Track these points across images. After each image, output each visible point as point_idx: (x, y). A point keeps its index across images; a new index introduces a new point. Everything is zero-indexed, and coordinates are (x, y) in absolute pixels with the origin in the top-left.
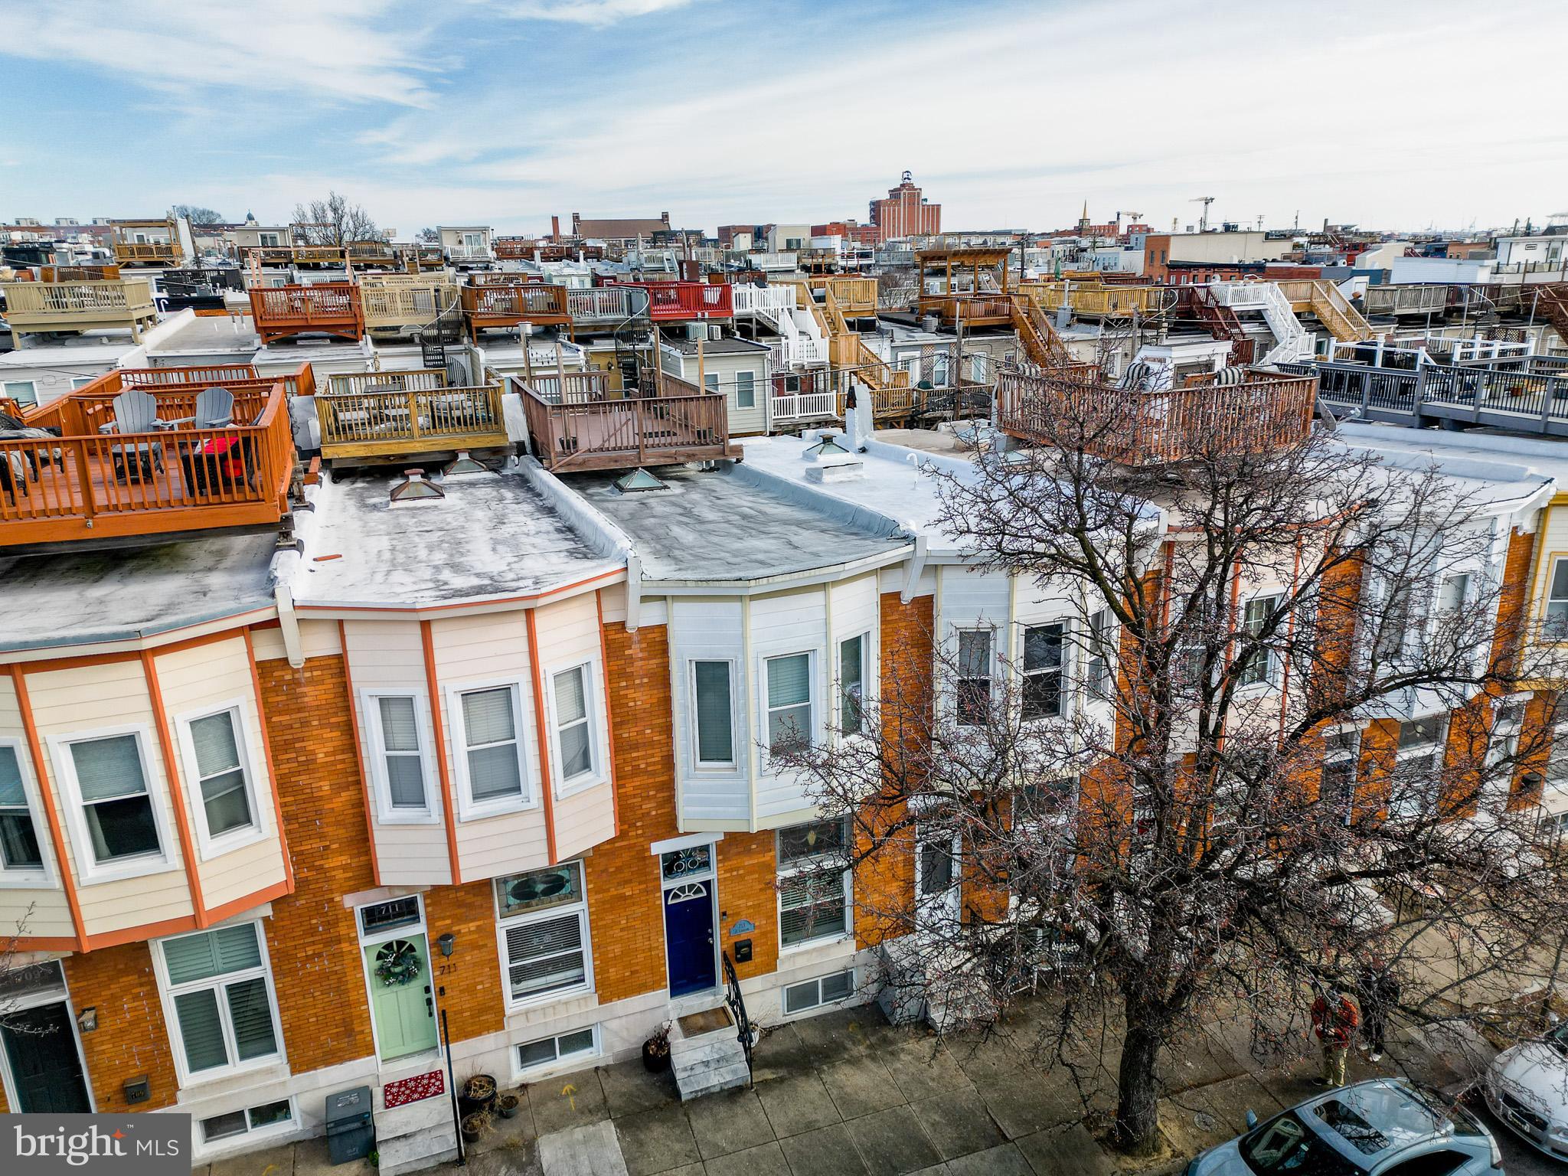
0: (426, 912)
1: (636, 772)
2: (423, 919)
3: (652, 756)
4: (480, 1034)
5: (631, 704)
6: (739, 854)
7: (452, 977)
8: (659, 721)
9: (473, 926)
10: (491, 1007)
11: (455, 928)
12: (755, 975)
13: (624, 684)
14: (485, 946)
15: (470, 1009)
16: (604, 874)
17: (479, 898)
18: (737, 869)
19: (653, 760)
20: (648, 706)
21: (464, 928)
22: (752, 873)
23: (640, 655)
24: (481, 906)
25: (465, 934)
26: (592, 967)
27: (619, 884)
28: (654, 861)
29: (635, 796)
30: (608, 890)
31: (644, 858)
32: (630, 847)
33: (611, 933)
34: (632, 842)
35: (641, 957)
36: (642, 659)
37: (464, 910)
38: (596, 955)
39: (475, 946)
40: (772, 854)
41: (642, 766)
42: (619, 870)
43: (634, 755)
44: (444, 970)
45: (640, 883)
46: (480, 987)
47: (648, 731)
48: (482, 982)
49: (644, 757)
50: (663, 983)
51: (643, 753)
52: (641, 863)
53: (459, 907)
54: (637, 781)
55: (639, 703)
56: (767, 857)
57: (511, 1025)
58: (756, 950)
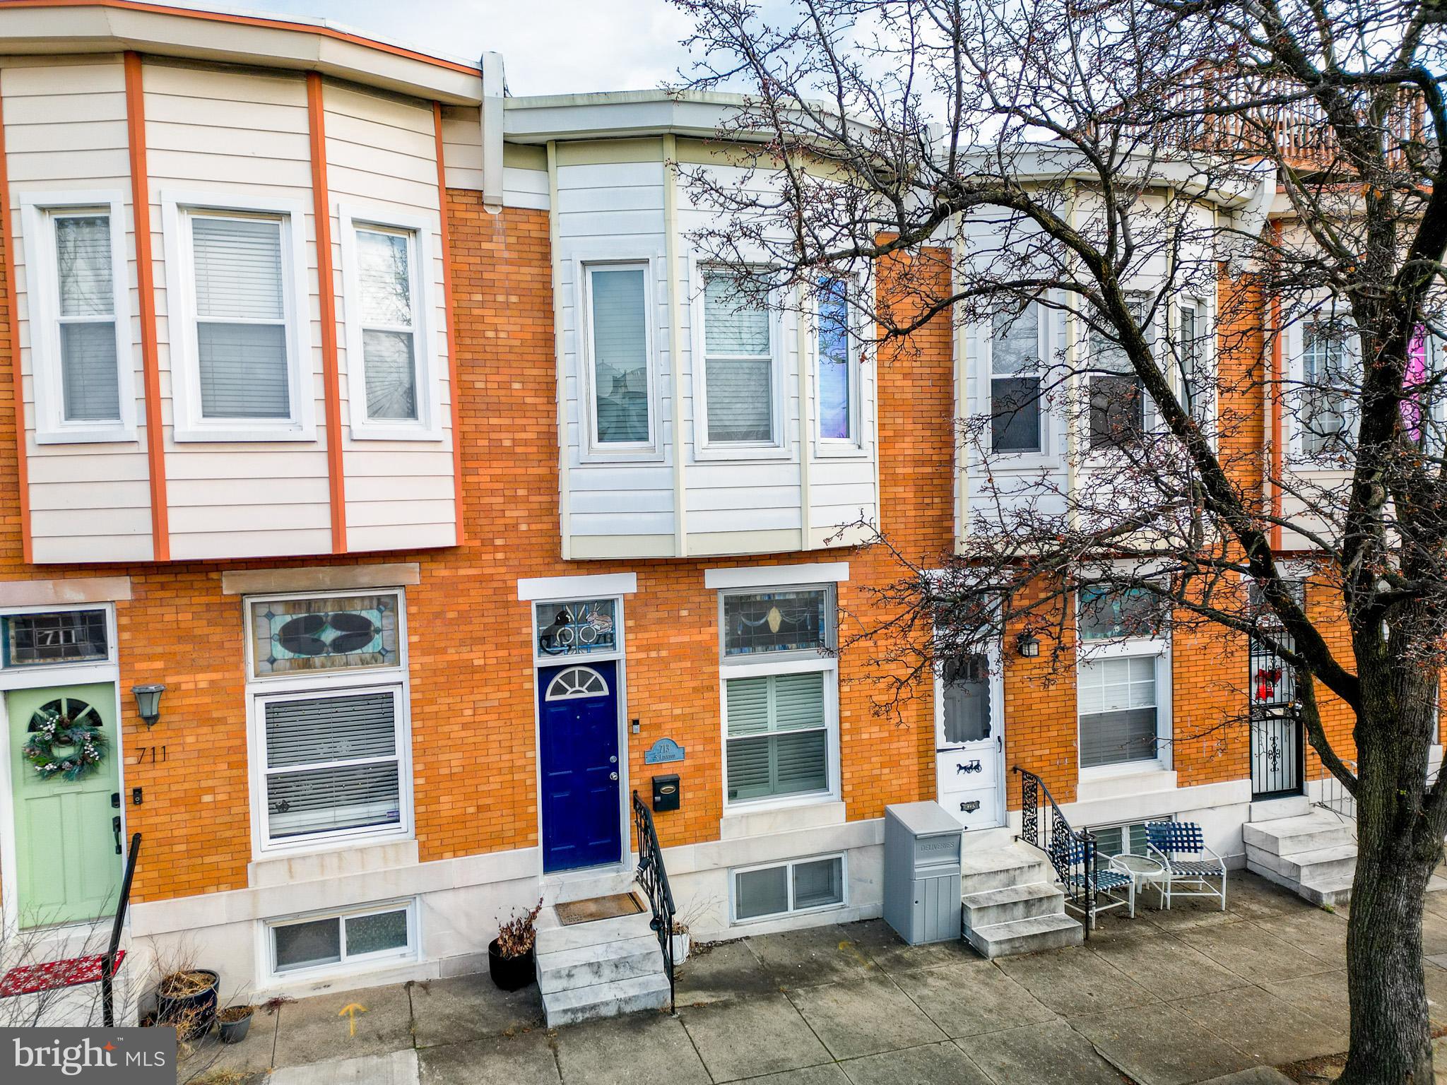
0: (120, 641)
1: (497, 451)
2: (113, 653)
3: (524, 429)
4: (201, 890)
5: (490, 334)
6: (660, 621)
7: (159, 772)
8: (535, 372)
9: (203, 680)
10: (227, 842)
11: (171, 680)
12: (684, 842)
13: (479, 297)
14: (222, 721)
15: (188, 839)
16: (438, 622)
17: (219, 629)
18: (658, 647)
19: (523, 435)
20: (518, 343)
21: (186, 681)
22: (680, 658)
23: (506, 255)
24: (221, 646)
25: (187, 693)
26: (411, 789)
27: (462, 643)
28: (522, 610)
29: (493, 492)
30: (444, 651)
31: (506, 605)
32: (481, 580)
33: (446, 729)
34: (487, 571)
35: (495, 783)
36: (508, 262)
37: (189, 647)
38: (420, 767)
39: (204, 718)
40: (712, 630)
41: (507, 443)
42: (464, 618)
43: (493, 421)
44: (146, 756)
45: (498, 647)
46: (207, 798)
47: (516, 386)
48: (211, 790)
49: (511, 429)
50: (532, 836)
51: (507, 421)
52: (502, 612)
53: (180, 639)
54: (497, 468)
55: (502, 335)
56: (705, 635)
57: (259, 879)
58: (686, 796)
